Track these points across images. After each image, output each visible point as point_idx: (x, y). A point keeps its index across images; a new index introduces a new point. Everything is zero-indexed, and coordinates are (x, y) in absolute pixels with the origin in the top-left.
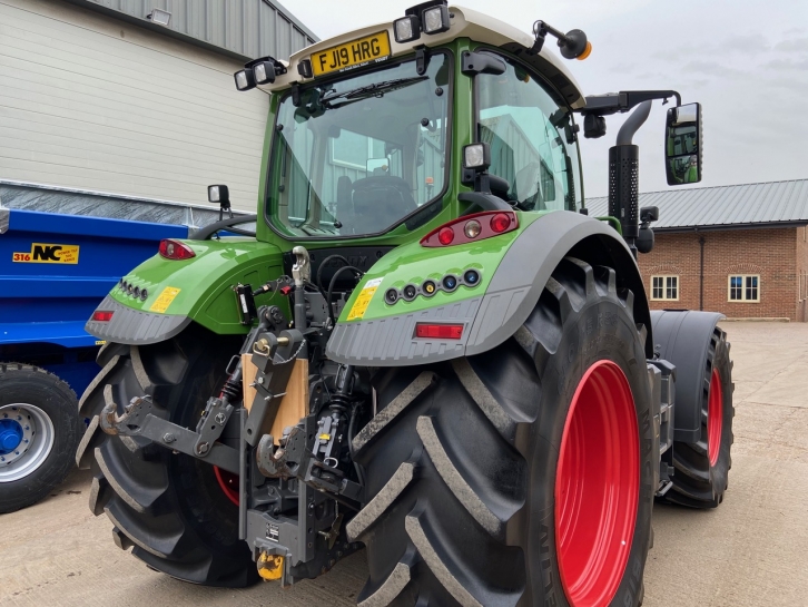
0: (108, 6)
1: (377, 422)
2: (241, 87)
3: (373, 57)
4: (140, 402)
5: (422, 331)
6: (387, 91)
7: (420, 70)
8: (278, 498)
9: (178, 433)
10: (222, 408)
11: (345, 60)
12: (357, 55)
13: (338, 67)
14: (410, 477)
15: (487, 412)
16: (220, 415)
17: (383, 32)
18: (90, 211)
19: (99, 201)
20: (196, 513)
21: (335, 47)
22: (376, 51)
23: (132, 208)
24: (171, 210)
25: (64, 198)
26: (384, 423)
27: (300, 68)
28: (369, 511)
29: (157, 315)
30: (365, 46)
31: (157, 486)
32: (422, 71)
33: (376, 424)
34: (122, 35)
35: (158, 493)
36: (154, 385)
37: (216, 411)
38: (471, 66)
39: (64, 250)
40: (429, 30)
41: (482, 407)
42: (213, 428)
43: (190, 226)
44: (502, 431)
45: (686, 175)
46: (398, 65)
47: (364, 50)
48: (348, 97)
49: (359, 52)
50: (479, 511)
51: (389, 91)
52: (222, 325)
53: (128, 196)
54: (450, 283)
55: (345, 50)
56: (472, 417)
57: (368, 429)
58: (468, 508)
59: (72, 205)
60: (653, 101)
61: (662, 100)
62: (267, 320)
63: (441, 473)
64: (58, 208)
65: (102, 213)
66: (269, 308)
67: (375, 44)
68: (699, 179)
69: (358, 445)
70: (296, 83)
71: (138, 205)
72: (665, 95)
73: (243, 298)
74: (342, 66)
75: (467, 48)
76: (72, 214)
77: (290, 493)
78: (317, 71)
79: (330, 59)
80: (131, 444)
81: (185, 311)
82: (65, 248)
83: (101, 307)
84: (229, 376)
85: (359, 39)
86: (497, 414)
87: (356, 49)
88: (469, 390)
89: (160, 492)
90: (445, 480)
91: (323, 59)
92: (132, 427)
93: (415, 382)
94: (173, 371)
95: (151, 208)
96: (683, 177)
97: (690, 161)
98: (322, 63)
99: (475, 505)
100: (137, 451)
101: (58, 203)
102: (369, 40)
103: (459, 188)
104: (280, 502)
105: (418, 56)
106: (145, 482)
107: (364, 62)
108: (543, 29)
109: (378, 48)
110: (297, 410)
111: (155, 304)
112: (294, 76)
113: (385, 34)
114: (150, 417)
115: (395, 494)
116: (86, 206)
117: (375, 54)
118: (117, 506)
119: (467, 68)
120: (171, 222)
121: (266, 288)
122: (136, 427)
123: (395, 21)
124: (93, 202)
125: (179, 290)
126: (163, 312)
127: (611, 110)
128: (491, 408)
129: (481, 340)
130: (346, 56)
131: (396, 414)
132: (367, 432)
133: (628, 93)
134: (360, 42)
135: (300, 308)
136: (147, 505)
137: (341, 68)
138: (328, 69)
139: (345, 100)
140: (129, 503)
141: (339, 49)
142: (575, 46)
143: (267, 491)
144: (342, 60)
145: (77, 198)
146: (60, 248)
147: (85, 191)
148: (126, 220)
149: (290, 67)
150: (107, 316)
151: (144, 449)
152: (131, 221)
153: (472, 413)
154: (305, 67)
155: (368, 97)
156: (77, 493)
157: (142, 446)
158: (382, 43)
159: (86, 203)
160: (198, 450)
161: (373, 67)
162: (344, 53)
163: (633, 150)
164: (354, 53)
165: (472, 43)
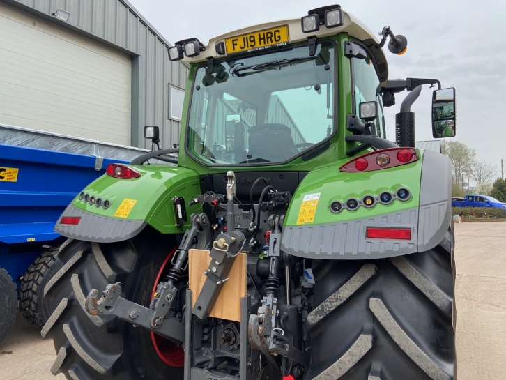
0: (26, 4)
1: (331, 302)
2: (172, 58)
3: (274, 43)
4: (113, 287)
5: (372, 233)
6: (283, 66)
7: (312, 52)
8: (211, 357)
9: (140, 311)
10: (170, 290)
11: (253, 43)
12: (262, 41)
13: (246, 48)
14: (370, 345)
15: (428, 295)
16: (168, 296)
17: (284, 26)
18: (28, 143)
19: (34, 137)
20: (140, 370)
21: (245, 34)
22: (277, 39)
23: (57, 142)
24: (84, 145)
25: (10, 133)
26: (338, 303)
27: (217, 47)
28: (332, 372)
29: (121, 220)
30: (269, 35)
31: (114, 352)
32: (312, 54)
33: (330, 305)
34: (34, 24)
35: (115, 357)
36: (115, 274)
37: (165, 294)
38: (351, 52)
39: (7, 171)
40: (329, 24)
41: (423, 291)
42: (164, 305)
43: (97, 157)
44: (443, 309)
45: (444, 132)
46: (291, 49)
47: (268, 38)
48: (255, 69)
49: (264, 38)
50: (433, 370)
51: (286, 66)
52: (166, 227)
53: (55, 134)
54: (386, 198)
55: (253, 37)
56: (410, 298)
57: (323, 307)
58: (424, 368)
59: (15, 139)
60: (423, 86)
61: (430, 85)
62: (198, 224)
63: (398, 342)
64: (5, 141)
65: (36, 145)
66: (201, 215)
67: (277, 34)
68: (455, 135)
69: (313, 320)
70: (211, 58)
71: (61, 141)
72: (432, 82)
73: (179, 207)
74: (250, 47)
75: (346, 39)
76: (15, 145)
77: (218, 353)
78: (229, 50)
79: (240, 43)
80: (98, 321)
81: (141, 217)
82: (9, 170)
83: (67, 213)
84: (173, 266)
85: (264, 30)
86: (437, 296)
87: (262, 37)
88: (409, 278)
89: (116, 357)
90: (401, 347)
91: (235, 42)
92: (107, 308)
93: (360, 271)
94: (126, 262)
95: (70, 142)
96: (441, 133)
97: (446, 123)
98: (234, 45)
99: (430, 366)
100: (103, 326)
101: (5, 137)
102: (273, 31)
103: (345, 133)
104: (213, 360)
105: (310, 43)
106: (106, 350)
107: (268, 45)
108: (387, 32)
109: (279, 37)
110: (237, 291)
111: (117, 212)
112: (212, 52)
113: (286, 28)
114: (120, 300)
115: (356, 359)
116: (25, 139)
117: (276, 40)
118: (80, 369)
119: (348, 53)
120: (83, 153)
121: (196, 201)
122: (110, 307)
123: (303, 18)
124: (30, 137)
125: (135, 201)
126: (126, 217)
127: (400, 89)
128: (431, 292)
129: (427, 241)
130: (254, 41)
131: (348, 296)
132: (322, 310)
133: (412, 79)
134: (265, 32)
135: (231, 215)
136: (109, 367)
137: (249, 49)
138: (238, 49)
139: (251, 70)
140: (94, 367)
141: (248, 36)
142: (399, 46)
143: (202, 353)
144: (250, 43)
145: (19, 134)
146: (5, 170)
147: (26, 129)
148: (53, 150)
149: (208, 47)
150: (74, 221)
151: (108, 324)
152: (56, 151)
153: (411, 295)
154: (220, 47)
155: (269, 69)
156: (10, 353)
157: (106, 321)
158: (282, 33)
159: (25, 138)
160: (154, 324)
161: (274, 49)
162: (252, 39)
163: (412, 115)
164: (260, 39)
165: (350, 37)
